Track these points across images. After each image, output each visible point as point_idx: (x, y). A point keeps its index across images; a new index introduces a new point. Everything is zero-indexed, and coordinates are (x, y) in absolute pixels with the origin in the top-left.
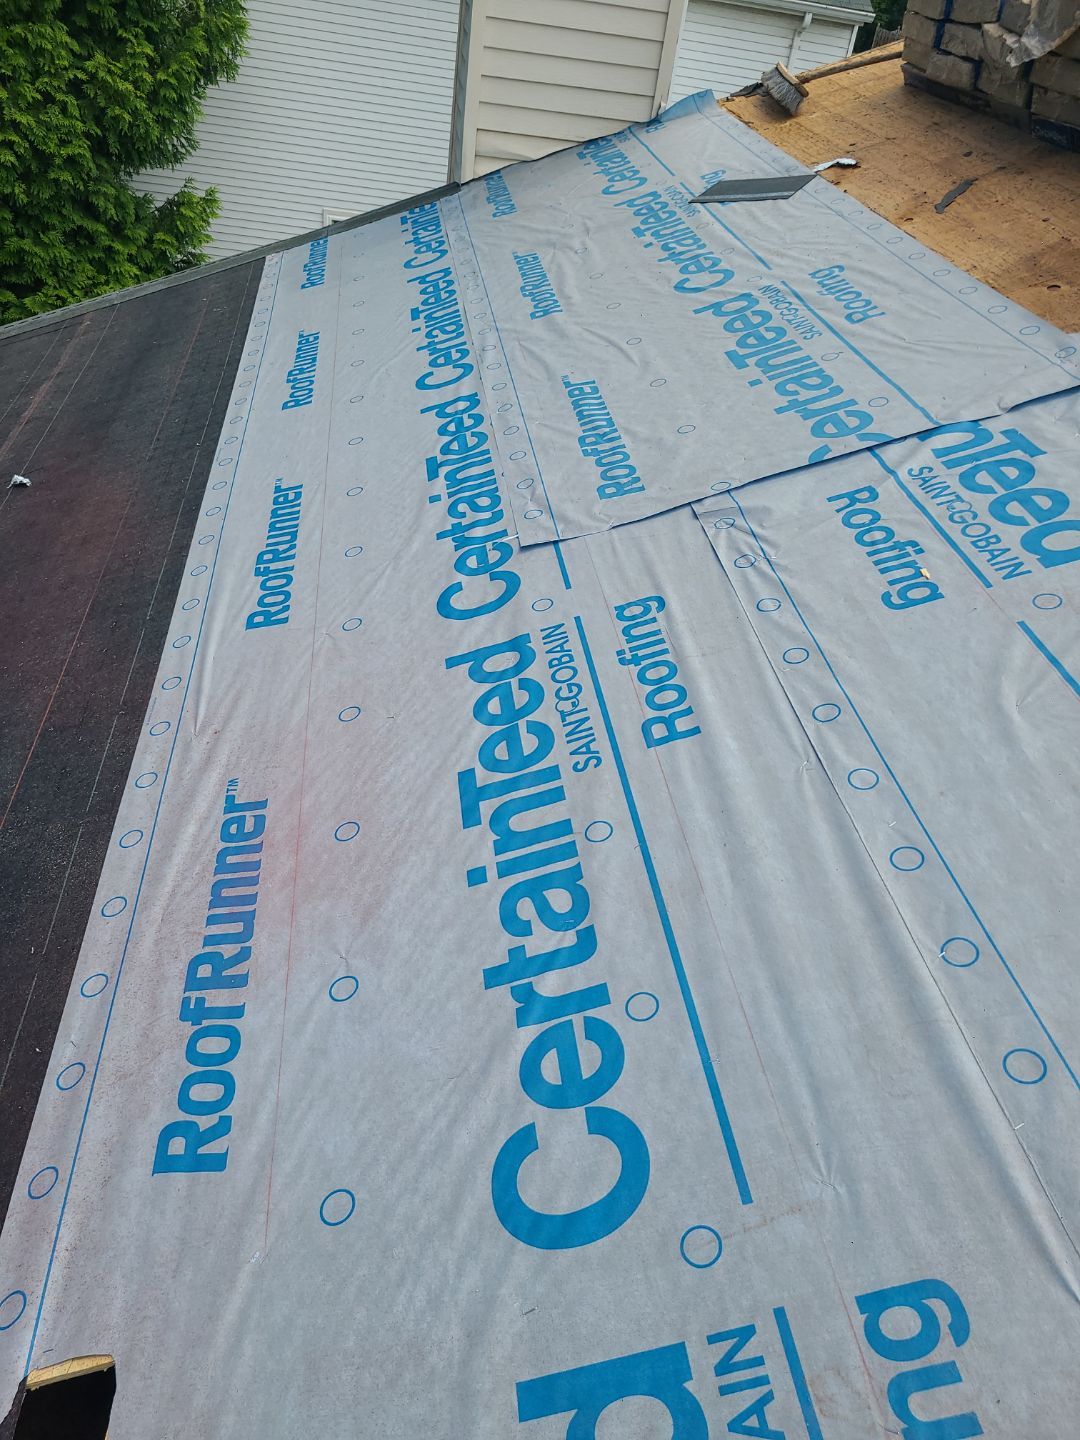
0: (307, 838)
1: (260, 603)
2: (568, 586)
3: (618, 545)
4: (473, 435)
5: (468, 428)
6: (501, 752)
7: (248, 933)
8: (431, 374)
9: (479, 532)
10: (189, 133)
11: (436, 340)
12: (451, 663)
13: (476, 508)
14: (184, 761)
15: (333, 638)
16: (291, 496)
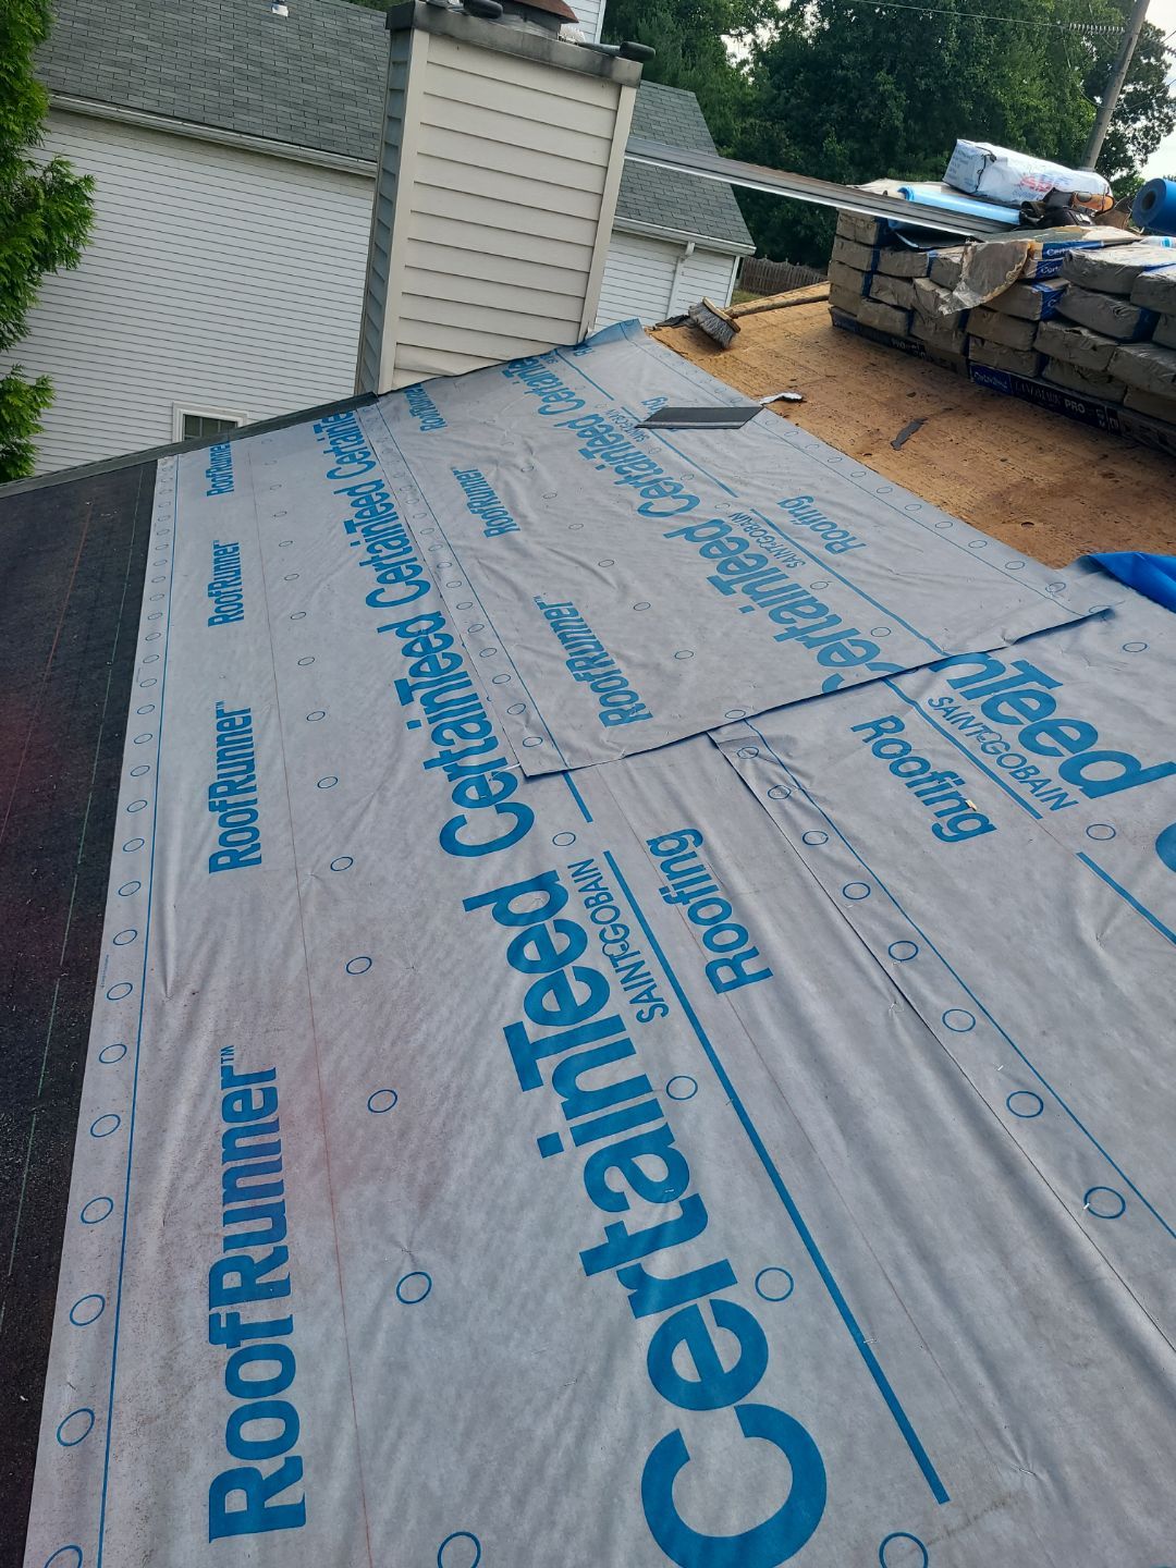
0: (333, 1111)
1: (222, 840)
2: (589, 819)
3: (635, 774)
4: (445, 656)
5: (438, 649)
6: (550, 1002)
7: (279, 1229)
8: (382, 590)
9: (473, 761)
10: (19, 319)
11: (381, 555)
12: (471, 904)
13: (465, 735)
14: (159, 1028)
15: (321, 880)
16: (239, 721)
